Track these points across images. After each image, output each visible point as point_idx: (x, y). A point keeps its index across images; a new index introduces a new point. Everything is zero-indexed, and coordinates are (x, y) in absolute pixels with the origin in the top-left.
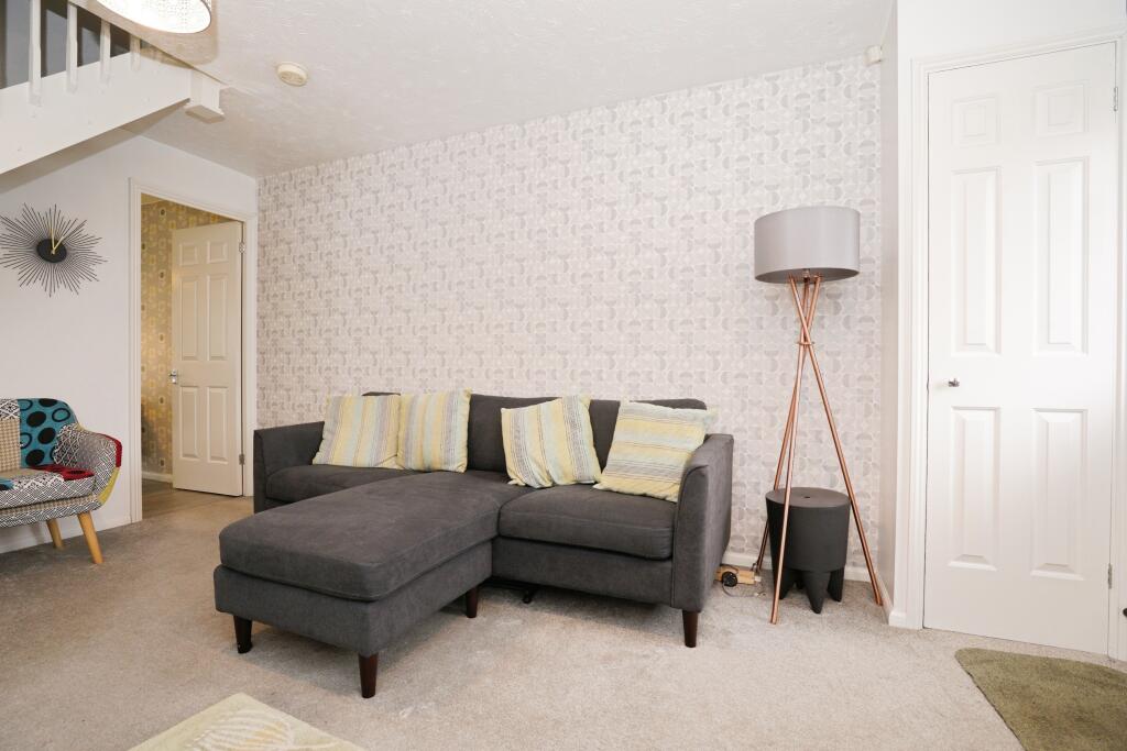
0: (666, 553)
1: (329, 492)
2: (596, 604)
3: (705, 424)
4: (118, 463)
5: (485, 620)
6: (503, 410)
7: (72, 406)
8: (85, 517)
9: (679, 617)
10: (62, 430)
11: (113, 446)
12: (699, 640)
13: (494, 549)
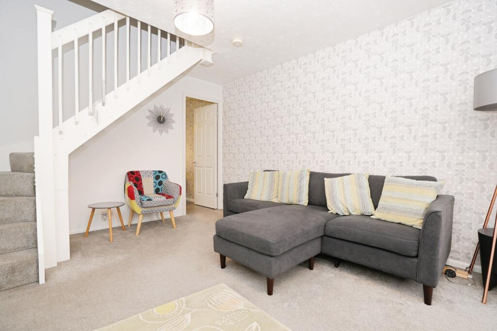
0: (414, 254)
1: (252, 210)
2: (371, 274)
3: (437, 189)
4: (181, 194)
5: (317, 271)
6: (325, 179)
7: (167, 174)
8: (171, 212)
9: (421, 287)
10: (164, 181)
11: (179, 188)
12: (433, 302)
13: (322, 241)
